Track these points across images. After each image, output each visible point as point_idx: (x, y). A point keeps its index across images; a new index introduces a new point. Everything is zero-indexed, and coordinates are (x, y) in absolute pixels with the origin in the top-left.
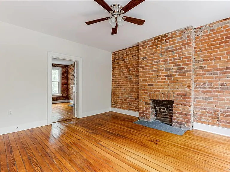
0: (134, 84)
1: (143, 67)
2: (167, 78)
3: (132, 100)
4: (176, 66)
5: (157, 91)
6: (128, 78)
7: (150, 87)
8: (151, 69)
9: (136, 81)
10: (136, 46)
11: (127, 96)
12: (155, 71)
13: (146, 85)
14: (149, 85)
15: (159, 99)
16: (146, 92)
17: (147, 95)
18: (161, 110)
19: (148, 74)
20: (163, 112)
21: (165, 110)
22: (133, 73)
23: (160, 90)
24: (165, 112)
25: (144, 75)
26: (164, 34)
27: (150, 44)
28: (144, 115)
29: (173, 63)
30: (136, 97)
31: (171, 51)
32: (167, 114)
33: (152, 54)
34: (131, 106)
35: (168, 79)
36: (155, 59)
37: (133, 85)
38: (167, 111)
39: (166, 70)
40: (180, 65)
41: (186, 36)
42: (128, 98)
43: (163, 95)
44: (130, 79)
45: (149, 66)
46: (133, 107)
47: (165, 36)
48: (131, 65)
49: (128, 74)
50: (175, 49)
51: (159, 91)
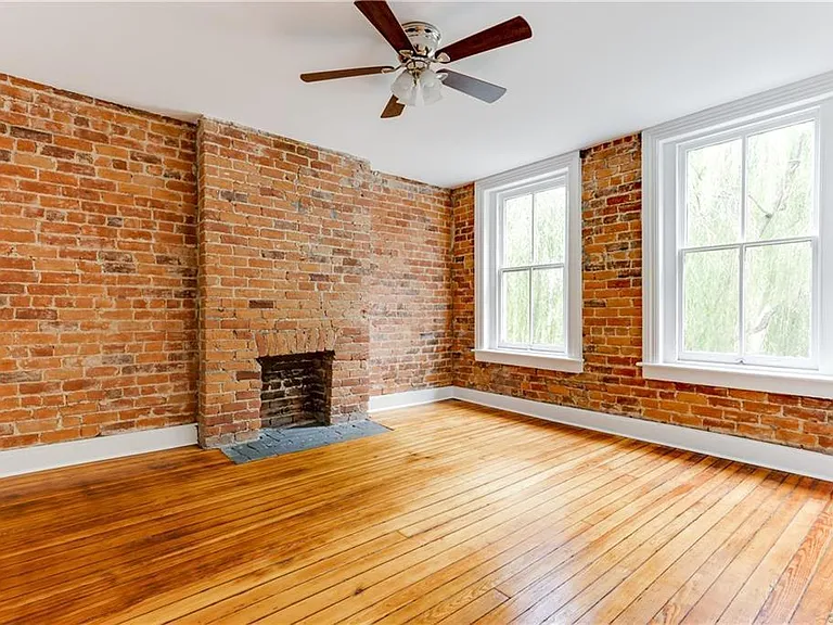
0: (148, 299)
1: (226, 229)
2: (316, 283)
3: (135, 374)
4: (340, 252)
5: (287, 326)
6: (99, 262)
7: (257, 311)
8: (264, 244)
9: (159, 281)
10: (156, 117)
11: (95, 361)
12: (275, 255)
13: (243, 306)
14: (253, 304)
15: (295, 352)
16: (240, 331)
17: (245, 341)
18: (270, 390)
19: (252, 263)
20: (276, 395)
21: (282, 388)
22: (142, 240)
23: (296, 322)
24: (282, 394)
25: (234, 262)
26: (308, 145)
27: (260, 154)
28: (235, 422)
29: (331, 241)
30: (164, 357)
31: (325, 206)
32: (286, 398)
33: (264, 192)
34: (126, 408)
35: (319, 287)
36: (279, 215)
37: (142, 304)
38: (287, 390)
39: (313, 259)
40: (347, 253)
41: (361, 181)
42: (103, 371)
43: (305, 337)
44: (119, 269)
45: (252, 232)
46: (144, 411)
47: (312, 152)
48: (121, 199)
49: (103, 243)
50: (337, 205)
51: (292, 326)
